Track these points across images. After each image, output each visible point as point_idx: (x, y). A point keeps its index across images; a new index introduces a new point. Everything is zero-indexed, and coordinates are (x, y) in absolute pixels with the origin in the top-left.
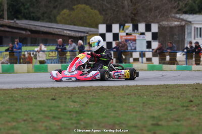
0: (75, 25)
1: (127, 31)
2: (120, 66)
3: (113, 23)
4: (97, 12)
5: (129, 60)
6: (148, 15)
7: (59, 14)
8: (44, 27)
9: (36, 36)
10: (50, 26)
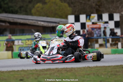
0: (48, 16)
1: (93, 21)
2: (87, 51)
3: (81, 14)
4: (66, 5)
5: (94, 46)
6: (110, 6)
7: (34, 7)
8: (21, 19)
9: (14, 27)
10: (26, 18)
